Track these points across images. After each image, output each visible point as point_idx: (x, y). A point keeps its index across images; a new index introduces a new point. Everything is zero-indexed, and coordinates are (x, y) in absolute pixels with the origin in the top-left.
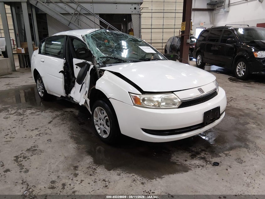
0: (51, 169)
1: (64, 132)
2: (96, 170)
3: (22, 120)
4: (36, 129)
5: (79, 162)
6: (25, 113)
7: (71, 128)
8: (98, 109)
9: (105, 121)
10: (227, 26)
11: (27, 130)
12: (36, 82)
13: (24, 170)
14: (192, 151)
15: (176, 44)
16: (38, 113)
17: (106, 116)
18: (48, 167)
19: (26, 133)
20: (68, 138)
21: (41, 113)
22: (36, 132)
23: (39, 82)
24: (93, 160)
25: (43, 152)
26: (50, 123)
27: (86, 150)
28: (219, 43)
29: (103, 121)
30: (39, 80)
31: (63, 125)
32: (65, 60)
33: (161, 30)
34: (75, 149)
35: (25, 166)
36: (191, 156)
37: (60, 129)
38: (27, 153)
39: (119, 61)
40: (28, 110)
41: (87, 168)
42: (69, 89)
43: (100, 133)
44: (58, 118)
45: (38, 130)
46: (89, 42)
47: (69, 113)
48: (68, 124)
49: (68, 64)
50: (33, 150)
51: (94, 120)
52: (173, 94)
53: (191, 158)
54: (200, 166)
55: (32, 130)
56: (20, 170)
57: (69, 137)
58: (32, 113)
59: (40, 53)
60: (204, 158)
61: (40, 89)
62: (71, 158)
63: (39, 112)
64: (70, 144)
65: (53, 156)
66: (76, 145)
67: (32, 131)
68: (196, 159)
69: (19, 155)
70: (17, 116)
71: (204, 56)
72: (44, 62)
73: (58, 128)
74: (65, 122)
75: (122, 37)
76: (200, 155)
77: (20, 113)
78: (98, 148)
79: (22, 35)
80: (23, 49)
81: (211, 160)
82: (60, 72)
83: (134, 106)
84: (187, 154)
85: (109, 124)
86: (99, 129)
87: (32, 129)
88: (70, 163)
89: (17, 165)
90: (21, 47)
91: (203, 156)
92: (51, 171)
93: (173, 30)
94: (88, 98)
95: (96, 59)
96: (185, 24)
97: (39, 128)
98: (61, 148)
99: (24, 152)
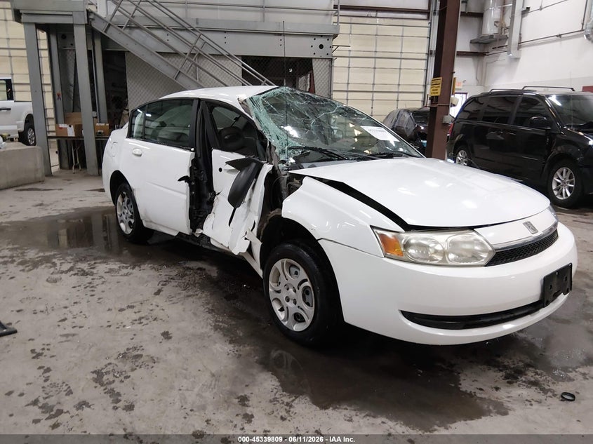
0: (186, 403)
1: (195, 314)
2: (291, 406)
3: (91, 286)
4: (129, 307)
5: (247, 386)
6: (95, 271)
7: (210, 306)
8: (283, 264)
9: (300, 292)
10: (525, 89)
11: (109, 310)
12: (115, 200)
13: (121, 404)
14: (506, 367)
15: (405, 126)
16: (125, 271)
17: (305, 281)
18: (178, 397)
19: (108, 316)
20: (208, 330)
21: (131, 271)
22: (130, 315)
23: (123, 201)
24: (278, 384)
25: (159, 362)
26: (158, 293)
27: (257, 358)
28: (510, 125)
29: (295, 291)
30: (123, 197)
31: (190, 299)
32: (194, 153)
33: (369, 96)
34: (230, 356)
35: (122, 393)
36: (506, 378)
37: (184, 309)
38: (121, 363)
39: (330, 156)
40: (100, 263)
41: (271, 401)
42: (198, 217)
43: (284, 320)
44: (173, 283)
45: (136, 310)
46: (259, 114)
47: (196, 273)
48: (200, 298)
49: (201, 161)
50: (133, 356)
51: (270, 290)
52: (474, 233)
53: (508, 382)
54: (533, 402)
55: (121, 310)
56: (113, 403)
57: (209, 327)
58: (111, 271)
59: (130, 135)
60: (535, 384)
61: (124, 216)
62: (226, 376)
63: (127, 268)
64: (217, 345)
65: (184, 371)
66: (230, 347)
67: (119, 311)
68: (519, 386)
69: (102, 369)
70: (76, 276)
71: (473, 152)
72: (141, 155)
73: (179, 307)
74: (191, 293)
75: (323, 106)
76: (526, 375)
77: (83, 270)
78: (274, 354)
79: (69, 97)
80: (70, 126)
81: (552, 387)
82: (180, 180)
83: (386, 259)
84: (495, 374)
85: (311, 298)
86: (282, 310)
87: (119, 307)
88: (228, 388)
89: (103, 392)
90: (65, 123)
91: (533, 379)
92: (188, 407)
93: (394, 96)
94: (258, 237)
95: (277, 151)
96: (440, 82)
97: (135, 304)
98: (198, 352)
99: (113, 361)
